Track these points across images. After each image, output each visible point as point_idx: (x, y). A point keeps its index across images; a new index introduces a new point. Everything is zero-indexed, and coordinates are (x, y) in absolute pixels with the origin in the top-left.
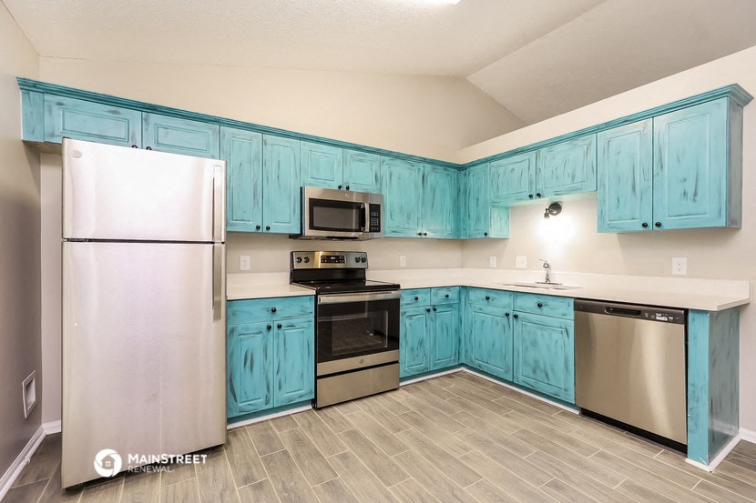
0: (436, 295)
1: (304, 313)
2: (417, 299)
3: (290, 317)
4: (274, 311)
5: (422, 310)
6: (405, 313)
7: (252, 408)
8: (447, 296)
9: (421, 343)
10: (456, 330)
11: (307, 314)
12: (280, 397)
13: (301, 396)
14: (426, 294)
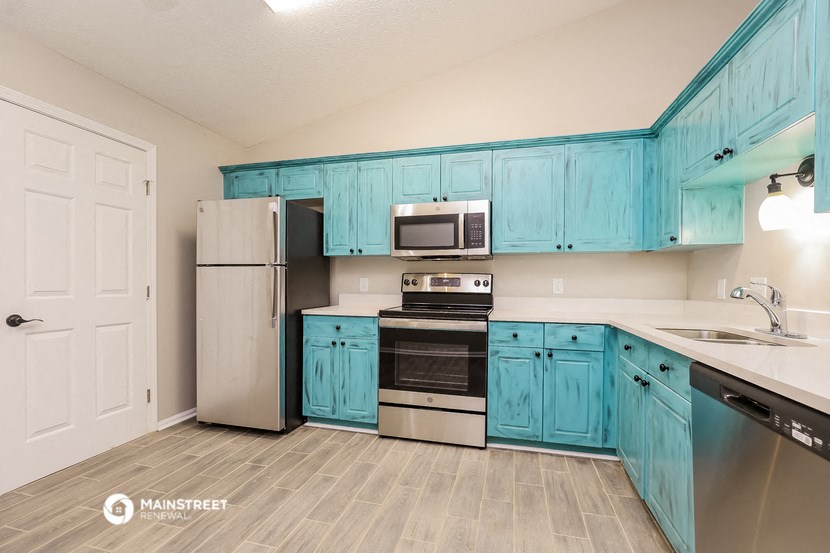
0: (554, 334)
1: (367, 335)
2: (515, 336)
3: (354, 337)
4: (338, 328)
5: (529, 353)
6: (498, 352)
7: (320, 413)
8: (574, 338)
9: (526, 398)
10: (598, 394)
11: (371, 336)
12: (345, 412)
13: (364, 417)
14: (535, 331)
